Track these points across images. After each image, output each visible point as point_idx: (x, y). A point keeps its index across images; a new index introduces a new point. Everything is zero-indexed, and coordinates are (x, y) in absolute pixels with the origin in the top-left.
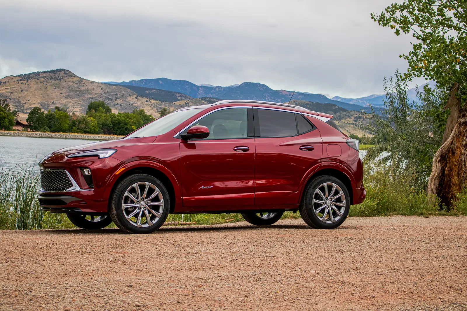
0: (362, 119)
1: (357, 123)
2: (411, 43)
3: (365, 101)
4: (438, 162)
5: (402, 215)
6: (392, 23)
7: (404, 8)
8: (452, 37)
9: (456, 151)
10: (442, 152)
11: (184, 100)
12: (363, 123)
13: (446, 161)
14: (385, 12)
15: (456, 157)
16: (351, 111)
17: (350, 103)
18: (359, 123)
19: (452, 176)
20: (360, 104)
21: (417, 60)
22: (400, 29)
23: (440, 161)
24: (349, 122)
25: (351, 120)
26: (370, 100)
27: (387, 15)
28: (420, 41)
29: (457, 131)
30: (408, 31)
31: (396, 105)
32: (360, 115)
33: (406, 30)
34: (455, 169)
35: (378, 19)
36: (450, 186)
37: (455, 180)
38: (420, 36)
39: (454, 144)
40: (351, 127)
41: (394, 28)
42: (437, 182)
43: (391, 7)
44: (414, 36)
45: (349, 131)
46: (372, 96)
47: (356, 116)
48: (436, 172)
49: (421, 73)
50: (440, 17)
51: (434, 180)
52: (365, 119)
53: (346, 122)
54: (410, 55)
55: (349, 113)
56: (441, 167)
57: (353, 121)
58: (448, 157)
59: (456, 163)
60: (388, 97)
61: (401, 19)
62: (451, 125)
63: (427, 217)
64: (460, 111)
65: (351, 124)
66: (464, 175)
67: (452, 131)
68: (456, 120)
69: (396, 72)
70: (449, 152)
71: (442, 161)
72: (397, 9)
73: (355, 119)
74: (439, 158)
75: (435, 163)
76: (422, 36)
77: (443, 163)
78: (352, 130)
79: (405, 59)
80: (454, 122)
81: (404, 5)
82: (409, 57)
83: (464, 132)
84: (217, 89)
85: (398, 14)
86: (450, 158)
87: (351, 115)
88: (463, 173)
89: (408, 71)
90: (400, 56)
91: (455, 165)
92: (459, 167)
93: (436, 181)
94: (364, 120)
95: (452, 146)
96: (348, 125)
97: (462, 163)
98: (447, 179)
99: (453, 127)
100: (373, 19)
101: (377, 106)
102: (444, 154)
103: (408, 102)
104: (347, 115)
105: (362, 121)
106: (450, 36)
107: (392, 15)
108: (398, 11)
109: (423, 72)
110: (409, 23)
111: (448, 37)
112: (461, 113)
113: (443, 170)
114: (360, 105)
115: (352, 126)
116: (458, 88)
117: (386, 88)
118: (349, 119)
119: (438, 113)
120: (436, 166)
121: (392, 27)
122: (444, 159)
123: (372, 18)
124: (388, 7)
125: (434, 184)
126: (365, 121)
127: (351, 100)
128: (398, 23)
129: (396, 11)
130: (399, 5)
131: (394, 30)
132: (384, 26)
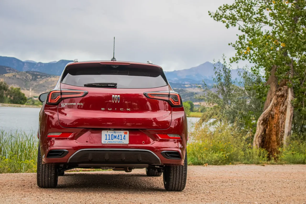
2: (237, 35)
4: (261, 124)
5: (245, 164)
6: (223, 19)
7: (233, 8)
8: (268, 30)
9: (275, 116)
10: (264, 117)
11: (12, 73)
13: (267, 123)
14: (218, 10)
15: (274, 121)
19: (272, 135)
21: (242, 47)
22: (229, 24)
23: (262, 124)
27: (221, 13)
28: (244, 33)
29: (276, 102)
30: (235, 25)
31: (223, 81)
33: (233, 24)
34: (274, 130)
35: (214, 15)
36: (270, 142)
37: (274, 138)
38: (244, 29)
39: (273, 111)
41: (225, 22)
42: (260, 140)
43: (223, 6)
44: (239, 29)
48: (259, 132)
49: (246, 58)
50: (259, 16)
51: (258, 138)
54: (236, 43)
56: (263, 128)
58: (268, 121)
59: (275, 125)
60: (217, 75)
61: (230, 16)
62: (271, 96)
63: (264, 166)
64: (277, 86)
66: (281, 134)
67: (271, 101)
68: (274, 93)
69: (223, 56)
70: (269, 117)
71: (263, 124)
72: (228, 8)
74: (262, 121)
75: (259, 125)
76: (245, 29)
77: (264, 125)
79: (233, 46)
80: (272, 94)
81: (233, 5)
82: (235, 45)
83: (280, 102)
84: (39, 65)
85: (228, 12)
86: (270, 121)
88: (280, 133)
89: (236, 56)
90: (229, 44)
91: (274, 127)
92: (277, 128)
93: (260, 138)
95: (272, 113)
97: (280, 125)
98: (267, 137)
99: (272, 99)
100: (210, 16)
102: (265, 119)
103: (232, 79)
106: (266, 30)
107: (224, 13)
108: (228, 10)
109: (248, 57)
110: (236, 19)
111: (265, 30)
112: (278, 88)
113: (265, 131)
116: (276, 69)
117: (215, 68)
119: (258, 88)
120: (259, 128)
121: (224, 22)
122: (265, 122)
123: (210, 14)
124: (221, 7)
125: (258, 141)
128: (228, 19)
129: (226, 10)
130: (229, 6)
131: (225, 24)
132: (217, 21)
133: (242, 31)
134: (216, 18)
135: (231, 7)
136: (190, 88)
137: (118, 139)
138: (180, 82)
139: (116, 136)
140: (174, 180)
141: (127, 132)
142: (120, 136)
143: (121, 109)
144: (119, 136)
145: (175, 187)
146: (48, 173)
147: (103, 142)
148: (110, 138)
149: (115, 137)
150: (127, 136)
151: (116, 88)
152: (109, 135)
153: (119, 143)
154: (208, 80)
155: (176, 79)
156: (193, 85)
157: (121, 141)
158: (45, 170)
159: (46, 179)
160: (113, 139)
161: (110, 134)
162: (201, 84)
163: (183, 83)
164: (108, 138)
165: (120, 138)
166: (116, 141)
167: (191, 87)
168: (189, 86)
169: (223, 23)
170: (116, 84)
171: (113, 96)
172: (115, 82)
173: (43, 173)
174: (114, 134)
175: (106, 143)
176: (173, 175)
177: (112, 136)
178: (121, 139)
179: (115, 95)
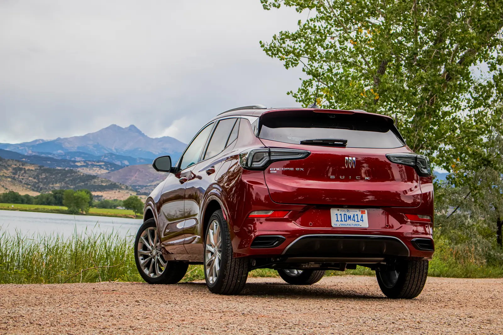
0: (23, 171)
1: (17, 176)
2: (300, 79)
3: (26, 148)
6: (281, 54)
7: (297, 37)
12: (24, 176)
16: (9, 160)
17: (6, 149)
18: (19, 176)
20: (20, 150)
24: (5, 175)
25: (9, 171)
26: (33, 146)
27: (277, 44)
28: (311, 77)
32: (20, 165)
35: (268, 48)
38: (311, 71)
40: (8, 181)
41: (284, 59)
43: (280, 35)
44: (304, 71)
45: (5, 186)
46: (36, 141)
47: (15, 166)
52: (28, 172)
53: (2, 175)
54: (299, 92)
55: (6, 163)
57: (11, 174)
65: (9, 177)
72: (289, 38)
73: (14, 171)
76: (313, 71)
78: (10, 186)
79: (294, 96)
81: (296, 33)
82: (297, 95)
85: (288, 44)
87: (8, 166)
90: (288, 94)
94: (25, 172)
96: (4, 178)
100: (262, 49)
101: (43, 155)
104: (3, 166)
105: (23, 174)
107: (281, 45)
108: (289, 40)
114: (19, 152)
115: (9, 179)
118: (5, 171)
123: (262, 46)
126: (27, 174)
127: (8, 145)
129: (286, 39)
130: (291, 34)
131: (284, 62)
132: (272, 57)
133: (309, 73)
134: (270, 53)
135: (293, 35)
136: (84, 168)
137: (353, 220)
138: (68, 158)
139: (350, 216)
140: (410, 283)
141: (364, 211)
142: (356, 217)
143: (358, 178)
144: (354, 216)
145: (408, 293)
146: (238, 272)
147: (333, 225)
148: (343, 220)
149: (350, 218)
150: (365, 216)
151: (345, 148)
152: (341, 215)
153: (356, 226)
154: (114, 155)
155: (60, 151)
156: (90, 163)
157: (358, 223)
158: (235, 269)
159: (234, 281)
160: (346, 221)
161: (343, 213)
162: (103, 161)
163: (73, 159)
164: (339, 219)
165: (356, 220)
166: (350, 224)
167: (86, 166)
168: (83, 164)
169: (281, 60)
170: (345, 142)
171: (346, 158)
172: (344, 139)
173: (232, 273)
174: (348, 214)
175: (338, 226)
176: (411, 276)
177: (345, 215)
178: (358, 221)
179: (348, 157)
